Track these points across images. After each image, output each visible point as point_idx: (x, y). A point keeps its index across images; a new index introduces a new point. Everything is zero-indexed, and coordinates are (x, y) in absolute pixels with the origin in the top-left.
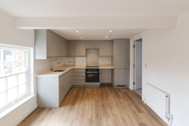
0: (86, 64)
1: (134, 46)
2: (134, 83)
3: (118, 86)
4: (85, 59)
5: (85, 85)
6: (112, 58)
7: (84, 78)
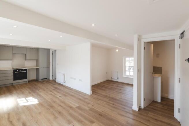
0: (11, 67)
1: (53, 54)
2: (53, 76)
3: (42, 79)
4: (11, 62)
5: (12, 83)
6: (37, 61)
7: (12, 77)
